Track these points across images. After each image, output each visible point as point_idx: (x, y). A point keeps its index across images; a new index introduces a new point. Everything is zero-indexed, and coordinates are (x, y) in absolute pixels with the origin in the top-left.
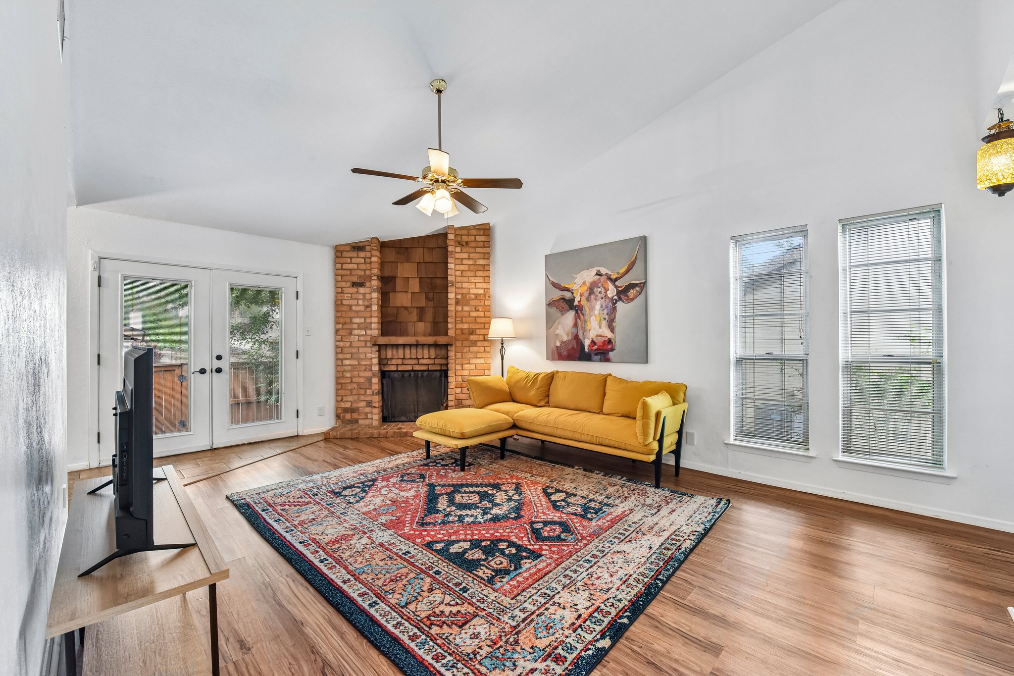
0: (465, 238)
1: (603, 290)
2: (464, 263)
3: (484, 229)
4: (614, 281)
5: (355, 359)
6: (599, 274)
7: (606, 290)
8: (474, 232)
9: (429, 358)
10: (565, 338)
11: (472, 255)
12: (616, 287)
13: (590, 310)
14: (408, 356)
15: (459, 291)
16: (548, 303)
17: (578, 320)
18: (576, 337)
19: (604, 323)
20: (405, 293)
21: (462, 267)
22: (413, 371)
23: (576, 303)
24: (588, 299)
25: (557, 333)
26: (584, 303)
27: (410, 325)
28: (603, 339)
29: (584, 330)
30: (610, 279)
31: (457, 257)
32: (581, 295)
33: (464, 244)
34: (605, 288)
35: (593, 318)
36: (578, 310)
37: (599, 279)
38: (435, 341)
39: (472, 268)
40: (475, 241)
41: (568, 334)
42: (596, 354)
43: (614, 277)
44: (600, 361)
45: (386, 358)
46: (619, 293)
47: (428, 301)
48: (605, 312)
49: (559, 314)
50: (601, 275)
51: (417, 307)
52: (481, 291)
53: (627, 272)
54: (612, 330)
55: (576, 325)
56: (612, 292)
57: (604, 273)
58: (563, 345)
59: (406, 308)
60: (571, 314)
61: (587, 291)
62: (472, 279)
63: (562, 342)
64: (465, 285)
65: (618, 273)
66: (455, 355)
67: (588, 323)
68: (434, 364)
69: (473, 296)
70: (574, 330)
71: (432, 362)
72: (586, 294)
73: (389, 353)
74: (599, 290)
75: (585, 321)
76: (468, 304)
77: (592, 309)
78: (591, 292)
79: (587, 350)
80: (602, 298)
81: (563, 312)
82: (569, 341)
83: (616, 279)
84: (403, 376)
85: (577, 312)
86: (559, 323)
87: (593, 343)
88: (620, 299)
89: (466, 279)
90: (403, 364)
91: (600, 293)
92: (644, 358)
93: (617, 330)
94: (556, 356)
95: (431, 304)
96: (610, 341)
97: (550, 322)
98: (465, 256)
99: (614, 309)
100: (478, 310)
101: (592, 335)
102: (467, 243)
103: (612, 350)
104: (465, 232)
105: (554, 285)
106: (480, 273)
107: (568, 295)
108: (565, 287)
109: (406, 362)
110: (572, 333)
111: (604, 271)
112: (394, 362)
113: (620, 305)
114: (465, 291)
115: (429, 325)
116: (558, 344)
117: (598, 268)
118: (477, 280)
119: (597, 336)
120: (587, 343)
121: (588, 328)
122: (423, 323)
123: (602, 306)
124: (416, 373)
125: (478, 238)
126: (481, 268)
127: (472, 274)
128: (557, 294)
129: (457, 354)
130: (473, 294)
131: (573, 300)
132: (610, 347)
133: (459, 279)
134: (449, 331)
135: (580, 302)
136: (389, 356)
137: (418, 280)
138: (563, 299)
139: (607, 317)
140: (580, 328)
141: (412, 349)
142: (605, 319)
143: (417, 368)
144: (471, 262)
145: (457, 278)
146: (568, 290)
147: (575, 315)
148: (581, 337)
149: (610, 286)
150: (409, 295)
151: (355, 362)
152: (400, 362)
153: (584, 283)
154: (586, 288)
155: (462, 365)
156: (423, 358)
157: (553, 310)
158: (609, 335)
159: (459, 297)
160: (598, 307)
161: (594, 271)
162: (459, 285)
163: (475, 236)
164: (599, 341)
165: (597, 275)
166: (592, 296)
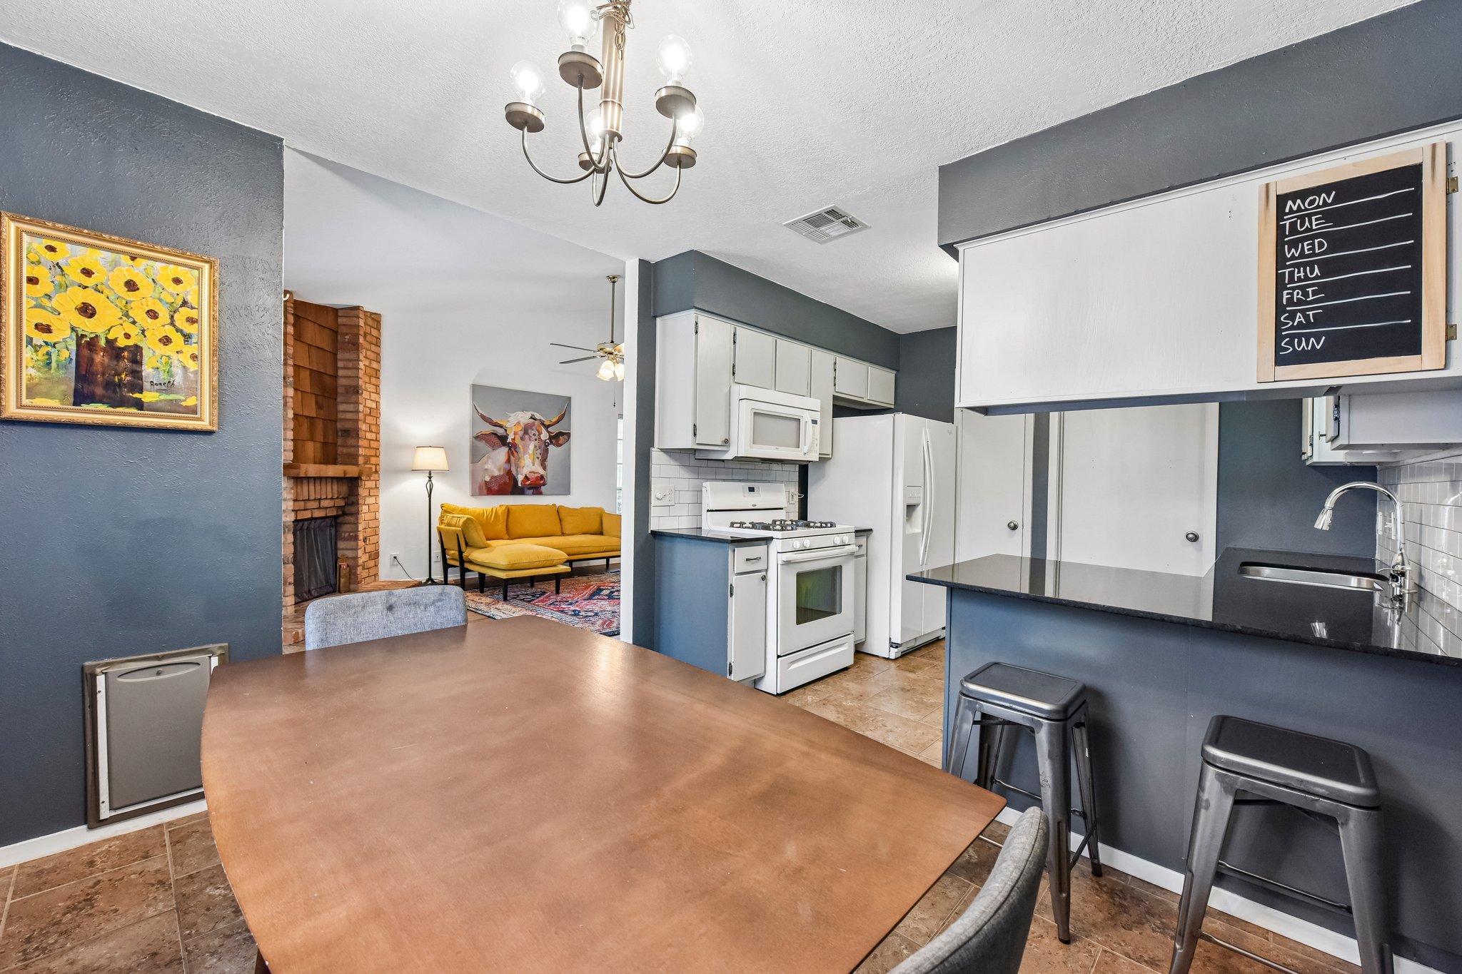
1: (537, 433)
3: (377, 321)
4: (547, 427)
6: (533, 418)
7: (540, 433)
8: (372, 322)
10: (496, 473)
11: (368, 354)
12: (549, 432)
13: (524, 448)
16: (475, 435)
17: (512, 457)
18: (509, 473)
19: (537, 462)
22: (312, 519)
23: (509, 440)
24: (522, 439)
25: (486, 467)
26: (518, 441)
27: (300, 444)
28: (536, 475)
29: (518, 467)
30: (543, 424)
32: (515, 434)
34: (538, 431)
35: (527, 456)
36: (512, 448)
37: (534, 423)
39: (368, 371)
40: (371, 334)
41: (499, 470)
42: (529, 489)
43: (547, 423)
44: (533, 494)
46: (551, 438)
48: (539, 451)
49: (491, 450)
50: (535, 419)
52: (374, 405)
53: (558, 422)
54: (544, 468)
55: (509, 461)
56: (545, 436)
57: (538, 418)
58: (493, 480)
60: (502, 452)
61: (521, 430)
62: (368, 387)
63: (493, 477)
65: (551, 421)
66: (362, 492)
67: (522, 461)
69: (368, 411)
70: (507, 466)
71: (332, 504)
72: (521, 433)
74: (533, 432)
75: (519, 458)
77: (526, 448)
78: (526, 431)
79: (520, 485)
80: (536, 440)
81: (494, 447)
82: (501, 477)
83: (549, 426)
85: (510, 449)
86: (488, 458)
87: (527, 478)
88: (551, 443)
91: (534, 435)
92: (567, 491)
93: (548, 468)
94: (485, 491)
95: (322, 414)
96: (542, 477)
97: (475, 456)
99: (546, 451)
100: (371, 431)
101: (525, 471)
103: (544, 484)
105: (483, 417)
106: (373, 380)
107: (500, 431)
108: (496, 423)
110: (504, 469)
111: (538, 416)
113: (551, 448)
116: (487, 479)
117: (533, 413)
118: (373, 389)
119: (531, 472)
120: (520, 478)
121: (522, 465)
123: (535, 446)
125: (374, 332)
126: (375, 374)
127: (367, 379)
128: (488, 429)
130: (369, 408)
131: (506, 437)
132: (542, 482)
134: (359, 459)
135: (513, 439)
138: (495, 434)
139: (540, 457)
140: (513, 465)
141: (317, 484)
142: (538, 458)
143: (316, 514)
144: (367, 362)
146: (501, 426)
147: (508, 452)
148: (514, 472)
149: (544, 430)
150: (300, 396)
153: (519, 423)
154: (520, 428)
157: (482, 444)
158: (541, 471)
160: (532, 447)
161: (529, 414)
163: (371, 327)
164: (532, 476)
165: (531, 418)
166: (527, 437)
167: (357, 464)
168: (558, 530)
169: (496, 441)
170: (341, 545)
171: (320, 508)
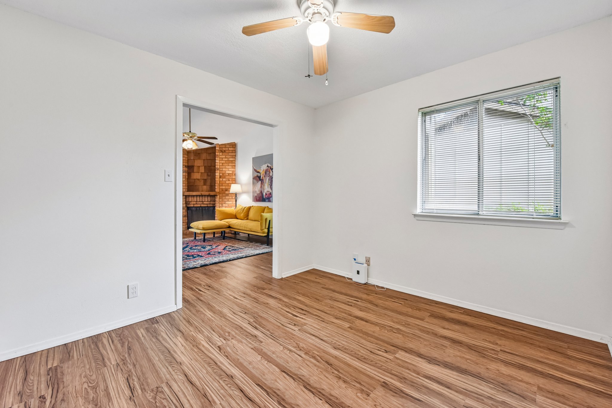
0: (224, 149)
2: (223, 160)
3: (232, 145)
6: (268, 166)
7: (270, 173)
8: (228, 146)
9: (207, 201)
10: (258, 192)
11: (227, 156)
12: (272, 171)
13: (265, 181)
14: (198, 200)
15: (221, 172)
16: (253, 178)
17: (262, 185)
18: (261, 192)
19: (269, 186)
20: (198, 173)
21: (222, 162)
22: (201, 207)
23: (261, 178)
24: (265, 177)
25: (256, 190)
26: (263, 178)
27: (200, 187)
29: (264, 189)
30: (271, 168)
31: (220, 157)
32: (263, 175)
33: (224, 151)
35: (266, 184)
38: (209, 194)
39: (227, 162)
40: (228, 150)
42: (267, 199)
44: (268, 201)
45: (189, 201)
47: (208, 176)
48: (269, 182)
51: (203, 179)
52: (231, 172)
54: (271, 189)
55: (261, 187)
57: (269, 166)
59: (198, 179)
60: (260, 182)
62: (227, 167)
64: (224, 169)
66: (219, 200)
67: (265, 186)
68: (210, 204)
69: (227, 174)
70: (261, 189)
71: (209, 203)
73: (190, 199)
74: (268, 173)
76: (225, 178)
78: (266, 173)
79: (264, 197)
80: (269, 176)
81: (257, 181)
82: (259, 194)
84: (197, 209)
85: (261, 182)
86: (256, 186)
87: (266, 194)
89: (224, 167)
90: (196, 204)
94: (255, 200)
95: (209, 178)
96: (271, 193)
98: (224, 157)
99: (272, 181)
100: (229, 180)
102: (225, 151)
104: (224, 146)
105: (255, 170)
106: (230, 164)
107: (259, 174)
108: (258, 171)
109: (197, 203)
112: (192, 203)
114: (224, 172)
115: (208, 187)
116: (256, 195)
117: (268, 164)
118: (229, 167)
119: (267, 191)
120: (264, 194)
121: (265, 188)
122: (206, 186)
124: (202, 208)
125: (230, 149)
126: (231, 162)
127: (227, 164)
129: (220, 199)
130: (227, 173)
131: (260, 177)
132: (271, 196)
133: (221, 167)
134: (216, 189)
136: (190, 200)
137: (203, 167)
138: (257, 176)
139: (270, 184)
141: (200, 197)
143: (202, 205)
144: (226, 159)
145: (220, 166)
148: (263, 192)
150: (200, 174)
152: (195, 203)
153: (264, 170)
154: (264, 172)
155: (222, 204)
156: (205, 201)
157: (255, 181)
158: (270, 191)
159: (221, 174)
160: (267, 180)
161: (266, 165)
162: (221, 169)
163: (228, 148)
164: (268, 193)
165: (267, 167)
166: (266, 175)
169: (258, 178)
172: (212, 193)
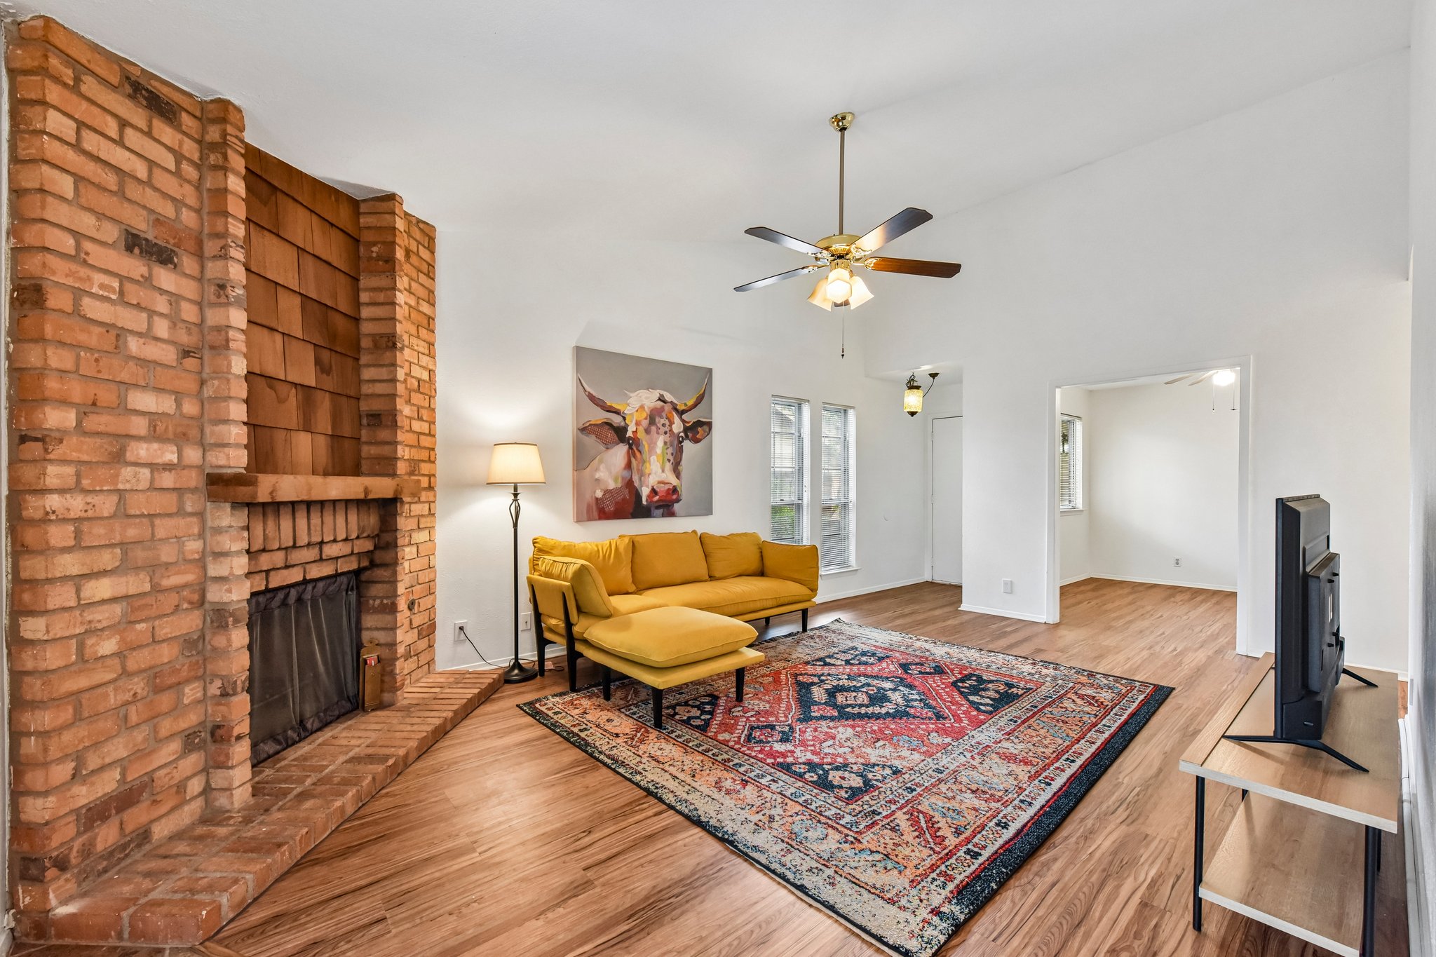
1: (667, 422)
3: (429, 236)
4: (681, 413)
5: (137, 569)
6: (661, 399)
7: (671, 423)
9: (346, 539)
10: (612, 485)
11: (417, 287)
12: (683, 421)
13: (649, 445)
16: (581, 426)
17: (633, 460)
18: (629, 484)
19: (668, 466)
20: (265, 331)
22: (305, 582)
23: (629, 434)
24: (647, 431)
25: (597, 476)
26: (641, 435)
27: (280, 435)
28: (667, 487)
29: (641, 474)
30: (675, 409)
32: (638, 424)
34: (670, 421)
35: (653, 458)
36: (633, 445)
37: (663, 407)
39: (415, 316)
40: (420, 255)
41: (616, 480)
42: (658, 508)
43: (681, 407)
44: (663, 516)
46: (686, 430)
48: (670, 451)
49: (602, 447)
50: (665, 402)
51: (299, 386)
53: (695, 405)
54: (678, 476)
55: (629, 466)
56: (678, 427)
57: (669, 400)
58: (608, 495)
59: (274, 382)
60: (620, 451)
61: (646, 419)
62: (415, 343)
63: (606, 492)
65: (686, 405)
67: (648, 465)
68: (352, 554)
69: (416, 384)
70: (626, 474)
71: (348, 549)
72: (645, 423)
74: (662, 421)
75: (644, 462)
77: (652, 445)
78: (652, 421)
79: (644, 502)
80: (666, 433)
81: (608, 445)
82: (618, 490)
83: (683, 412)
85: (630, 447)
86: (601, 462)
87: (654, 491)
88: (687, 437)
90: (285, 565)
91: (664, 425)
92: (708, 511)
93: (684, 475)
94: (596, 514)
95: (329, 383)
96: (675, 490)
97: (581, 459)
99: (680, 450)
101: (652, 481)
102: (410, 253)
103: (678, 501)
105: (592, 398)
107: (617, 420)
108: (611, 407)
110: (623, 478)
111: (668, 397)
113: (687, 445)
115: (322, 441)
116: (599, 494)
117: (662, 392)
118: (421, 346)
119: (660, 482)
120: (645, 492)
121: (647, 471)
122: (309, 437)
123: (665, 443)
125: (424, 252)
126: (426, 322)
128: (599, 416)
130: (416, 378)
131: (625, 429)
132: (674, 497)
135: (635, 432)
137: (298, 303)
138: (608, 424)
139: (672, 458)
140: (635, 471)
142: (669, 460)
143: (313, 572)
146: (617, 412)
147: (628, 452)
148: (637, 484)
149: (676, 419)
150: (282, 341)
151: (136, 584)
153: (642, 407)
154: (644, 415)
156: (335, 541)
157: (590, 440)
158: (674, 481)
160: (660, 444)
161: (656, 394)
163: (421, 243)
164: (662, 489)
165: (659, 399)
166: (654, 428)
167: (393, 475)
168: (703, 571)
169: (611, 435)
170: (369, 620)
171: (321, 559)
172: (381, 487)
